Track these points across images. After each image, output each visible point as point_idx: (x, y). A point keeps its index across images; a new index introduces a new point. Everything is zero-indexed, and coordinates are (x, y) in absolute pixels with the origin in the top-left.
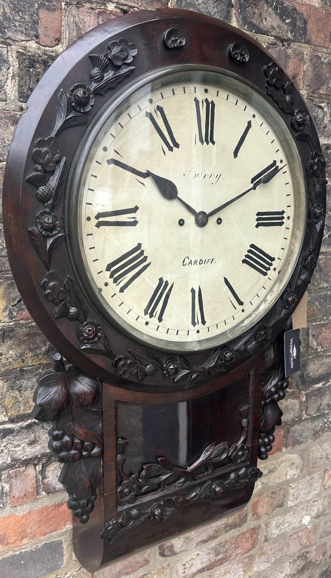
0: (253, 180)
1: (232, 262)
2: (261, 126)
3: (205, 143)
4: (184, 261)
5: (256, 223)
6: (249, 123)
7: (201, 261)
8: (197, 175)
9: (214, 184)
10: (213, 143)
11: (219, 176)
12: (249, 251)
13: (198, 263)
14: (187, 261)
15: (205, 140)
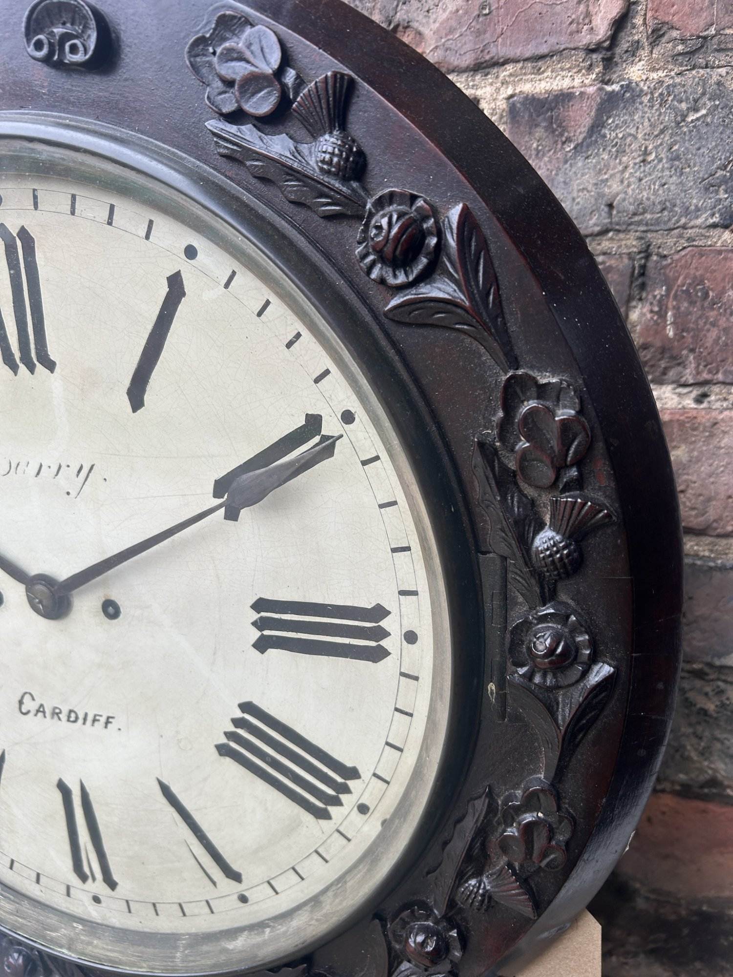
0: (221, 487)
1: (179, 741)
2: (227, 285)
3: (22, 368)
4: (21, 702)
5: (255, 634)
6: (176, 283)
7: (73, 715)
8: (14, 466)
9: (73, 493)
10: (50, 366)
11: (85, 472)
12: (238, 723)
13: (63, 716)
14: (28, 705)
15: (21, 359)
